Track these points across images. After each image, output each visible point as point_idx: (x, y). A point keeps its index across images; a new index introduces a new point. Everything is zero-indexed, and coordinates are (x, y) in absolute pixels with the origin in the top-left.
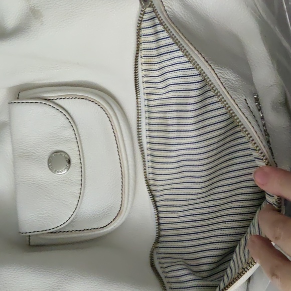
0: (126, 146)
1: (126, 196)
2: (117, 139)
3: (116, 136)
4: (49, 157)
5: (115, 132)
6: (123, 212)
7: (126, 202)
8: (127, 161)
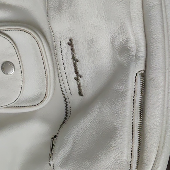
0: (48, 59)
1: (49, 88)
2: (42, 55)
3: (42, 53)
4: (2, 65)
5: (41, 51)
6: (47, 97)
7: (49, 91)
8: (49, 68)
